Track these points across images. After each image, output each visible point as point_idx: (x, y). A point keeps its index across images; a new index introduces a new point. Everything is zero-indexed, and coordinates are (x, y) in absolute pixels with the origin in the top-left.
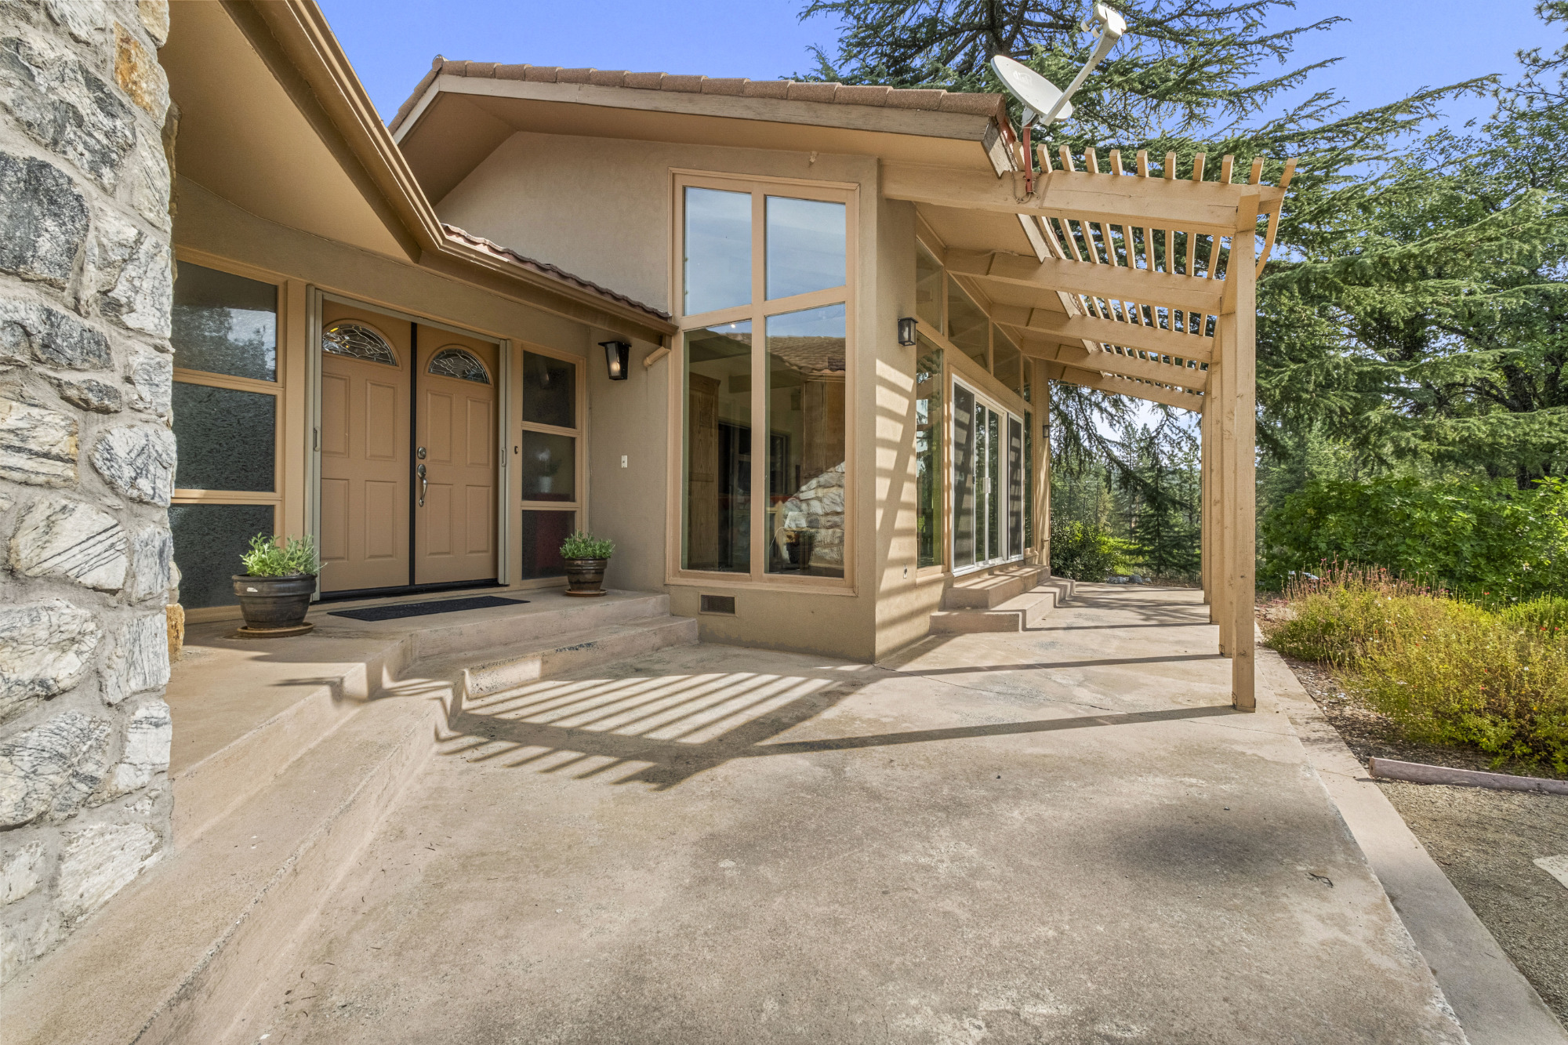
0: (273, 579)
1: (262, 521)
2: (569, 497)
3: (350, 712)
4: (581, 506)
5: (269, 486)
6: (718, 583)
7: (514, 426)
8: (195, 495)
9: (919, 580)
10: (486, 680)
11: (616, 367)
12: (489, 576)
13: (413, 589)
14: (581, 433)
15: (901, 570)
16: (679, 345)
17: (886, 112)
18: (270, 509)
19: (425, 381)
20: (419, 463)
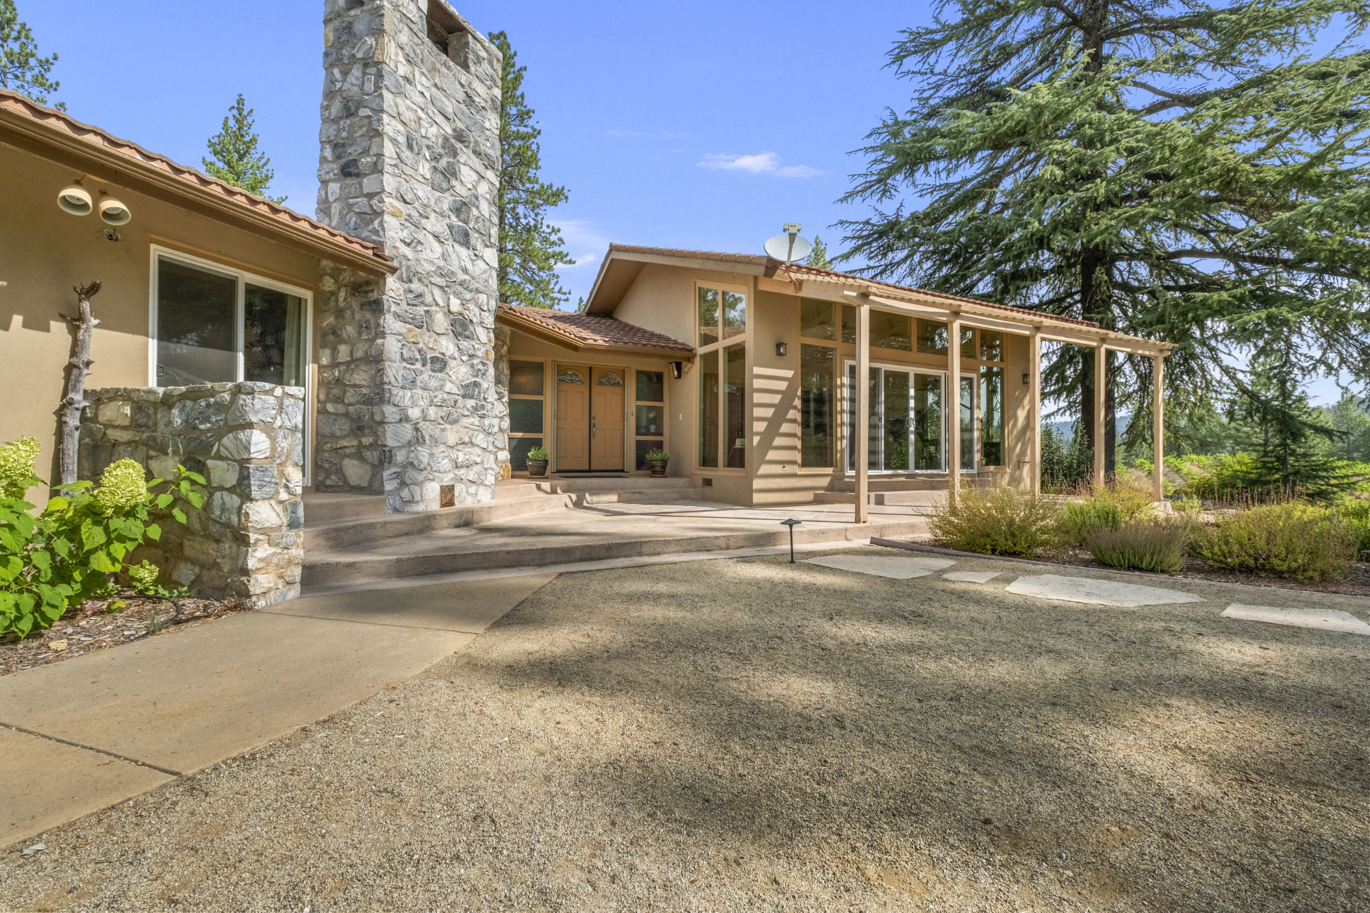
0: (535, 460)
1: (538, 443)
2: (661, 434)
3: (542, 495)
4: (666, 438)
5: (541, 431)
6: (708, 473)
7: (632, 403)
8: (519, 435)
9: (799, 473)
10: (595, 499)
11: (676, 373)
12: (621, 468)
13: (590, 471)
14: (666, 405)
15: (781, 466)
16: (697, 360)
17: (737, 265)
18: (541, 440)
19: (595, 389)
20: (593, 421)
